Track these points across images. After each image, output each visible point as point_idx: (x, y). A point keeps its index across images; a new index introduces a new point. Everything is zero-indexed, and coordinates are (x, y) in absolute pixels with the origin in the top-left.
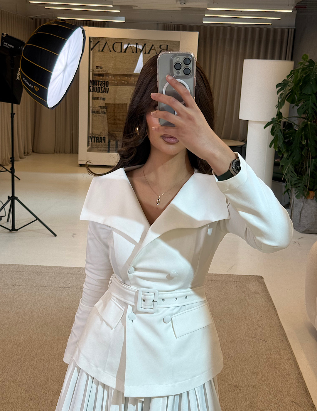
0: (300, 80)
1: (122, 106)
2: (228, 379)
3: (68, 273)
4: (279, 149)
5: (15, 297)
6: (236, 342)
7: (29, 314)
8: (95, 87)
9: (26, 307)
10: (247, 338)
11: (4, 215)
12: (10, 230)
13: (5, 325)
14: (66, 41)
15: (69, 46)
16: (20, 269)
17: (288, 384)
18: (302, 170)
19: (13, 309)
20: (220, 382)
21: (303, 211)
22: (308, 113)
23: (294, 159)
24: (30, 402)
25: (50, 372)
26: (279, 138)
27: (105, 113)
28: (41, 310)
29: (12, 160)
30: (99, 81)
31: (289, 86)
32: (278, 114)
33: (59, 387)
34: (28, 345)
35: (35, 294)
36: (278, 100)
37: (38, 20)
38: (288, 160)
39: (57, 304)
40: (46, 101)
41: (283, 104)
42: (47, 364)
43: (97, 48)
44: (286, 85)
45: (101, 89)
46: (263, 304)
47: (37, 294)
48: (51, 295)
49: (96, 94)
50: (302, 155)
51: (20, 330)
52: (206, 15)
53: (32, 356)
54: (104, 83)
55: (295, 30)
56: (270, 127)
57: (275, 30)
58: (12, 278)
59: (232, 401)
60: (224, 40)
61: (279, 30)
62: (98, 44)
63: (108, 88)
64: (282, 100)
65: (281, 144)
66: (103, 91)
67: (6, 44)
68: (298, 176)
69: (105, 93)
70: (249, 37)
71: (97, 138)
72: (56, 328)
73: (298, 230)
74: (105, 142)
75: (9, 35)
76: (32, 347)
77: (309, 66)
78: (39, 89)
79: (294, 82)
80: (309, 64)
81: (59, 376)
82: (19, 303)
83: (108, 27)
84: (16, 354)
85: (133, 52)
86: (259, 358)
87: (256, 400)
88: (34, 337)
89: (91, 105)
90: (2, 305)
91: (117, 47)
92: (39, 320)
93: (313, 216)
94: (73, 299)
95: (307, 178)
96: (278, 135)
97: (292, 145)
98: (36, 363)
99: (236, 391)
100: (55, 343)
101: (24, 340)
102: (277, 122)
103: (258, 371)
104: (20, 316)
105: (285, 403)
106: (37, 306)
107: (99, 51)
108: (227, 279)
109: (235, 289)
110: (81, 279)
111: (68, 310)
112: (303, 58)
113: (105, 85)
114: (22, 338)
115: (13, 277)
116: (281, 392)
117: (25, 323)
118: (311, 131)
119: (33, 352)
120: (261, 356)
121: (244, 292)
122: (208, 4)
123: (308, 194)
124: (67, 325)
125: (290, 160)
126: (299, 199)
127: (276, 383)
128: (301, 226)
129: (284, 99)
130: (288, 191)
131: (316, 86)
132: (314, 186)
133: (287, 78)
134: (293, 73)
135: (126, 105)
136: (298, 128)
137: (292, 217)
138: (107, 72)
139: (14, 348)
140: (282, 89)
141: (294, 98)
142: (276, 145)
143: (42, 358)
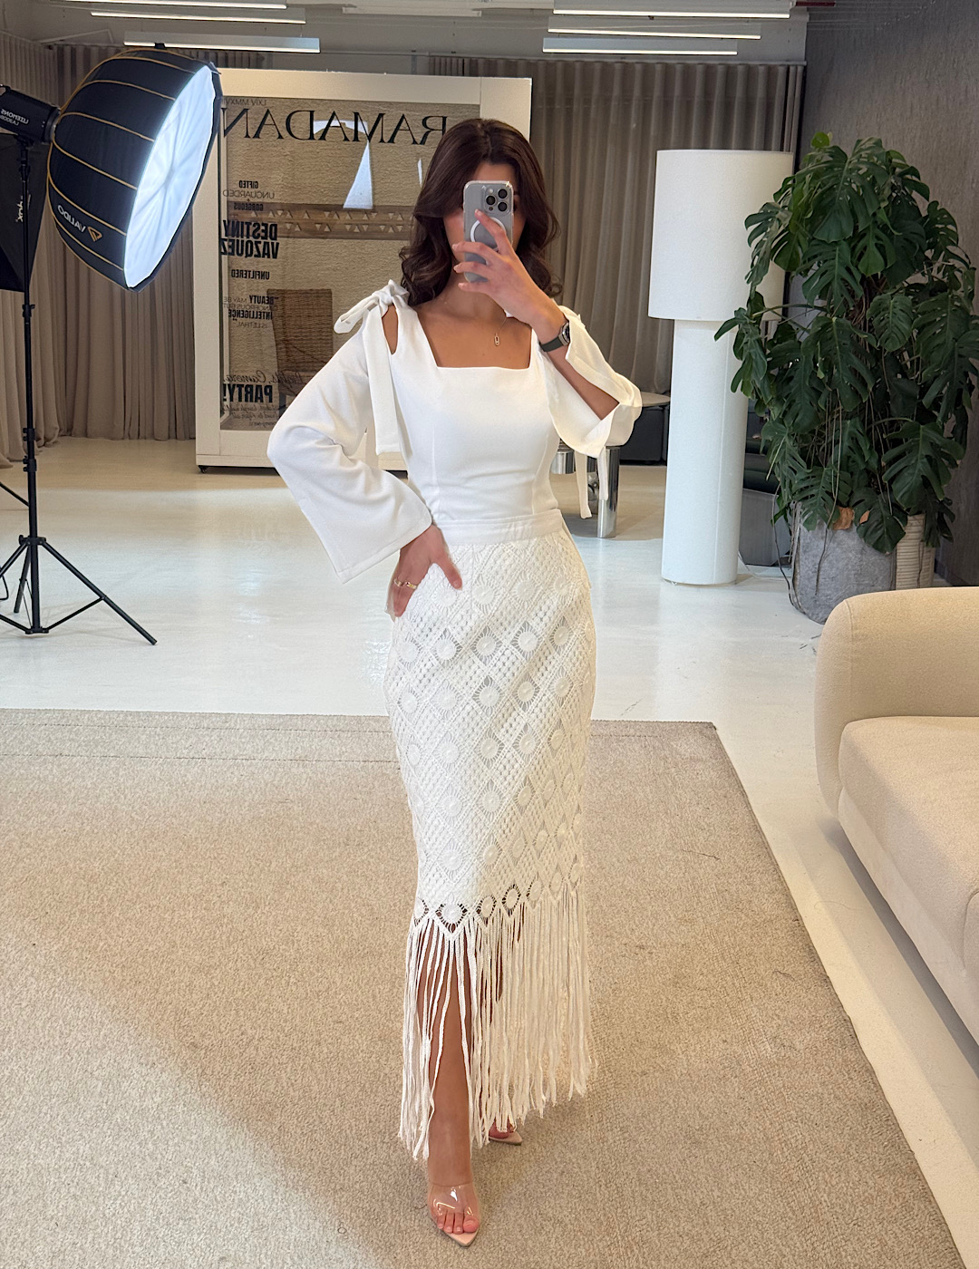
0: (807, 205)
1: (318, 297)
2: (620, 934)
3: (198, 727)
4: (758, 397)
5: (65, 781)
6: (643, 861)
7: (107, 815)
8: (238, 241)
9: (96, 802)
10: (671, 853)
12: (27, 631)
13: (50, 840)
14: (173, 102)
15: (179, 116)
16: (68, 720)
17: (768, 939)
18: (821, 448)
19: (64, 807)
20: (601, 939)
21: (825, 564)
22: (832, 295)
23: (798, 419)
24: (136, 988)
25: (179, 931)
26: (756, 363)
27: (269, 316)
28: (137, 807)
29: (28, 436)
30: (249, 224)
31: (780, 221)
32: (752, 298)
33: (204, 957)
34: (115, 879)
35: (118, 775)
36: (751, 261)
37: (68, 50)
38: (783, 426)
39: (177, 795)
40: (123, 267)
41: (766, 270)
42: (166, 916)
43: (239, 128)
44: (770, 217)
45: (255, 249)
46: (712, 783)
47: (121, 774)
48: (158, 775)
49: (243, 263)
50: (819, 409)
51: (89, 850)
52: (551, 30)
53: (130, 901)
54: (263, 228)
55: (805, 68)
56: (730, 336)
57: (750, 71)
58: (49, 740)
59: (631, 974)
60: (607, 100)
61: (762, 69)
62: (245, 115)
63: (275, 243)
64: (761, 261)
65: (761, 379)
66: (261, 250)
67: (8, 113)
68: (808, 468)
69: (269, 257)
70: (677, 91)
71: (249, 389)
72: (181, 844)
74: (271, 401)
75: (13, 89)
76: (125, 883)
77: (830, 168)
78: (99, 237)
79: (792, 208)
80: (831, 159)
81: (201, 938)
82: (76, 793)
83: (272, 66)
84: (86, 897)
85: (346, 139)
86: (698, 892)
87: (688, 971)
88: (126, 863)
89: (225, 294)
90: (34, 798)
91: (300, 124)
93: (852, 579)
94: (217, 781)
95: (831, 471)
96: (754, 357)
97: (791, 384)
98: (140, 915)
99: (639, 955)
100: (182, 874)
101: (103, 869)
102: (748, 320)
103: (695, 916)
104: (85, 821)
105: (759, 975)
106: (125, 798)
107: (247, 136)
108: (622, 731)
109: (642, 752)
110: (232, 738)
111: (208, 806)
112: (815, 143)
113: (266, 235)
114: (97, 865)
115: (53, 739)
116: (750, 954)
117: (100, 834)
118: (839, 342)
119: (130, 892)
120: (704, 887)
121: (665, 758)
123: (837, 515)
124: (208, 838)
125: (786, 423)
126: (813, 529)
127: (738, 938)
128: (820, 605)
129: (765, 258)
130: (785, 511)
131: (852, 220)
132: (852, 492)
133: (776, 201)
134: (790, 186)
135: (330, 292)
136: (806, 335)
137: (797, 583)
138: (272, 196)
139: (81, 885)
140: (761, 228)
141: (794, 257)
142: (748, 382)
143: (154, 903)
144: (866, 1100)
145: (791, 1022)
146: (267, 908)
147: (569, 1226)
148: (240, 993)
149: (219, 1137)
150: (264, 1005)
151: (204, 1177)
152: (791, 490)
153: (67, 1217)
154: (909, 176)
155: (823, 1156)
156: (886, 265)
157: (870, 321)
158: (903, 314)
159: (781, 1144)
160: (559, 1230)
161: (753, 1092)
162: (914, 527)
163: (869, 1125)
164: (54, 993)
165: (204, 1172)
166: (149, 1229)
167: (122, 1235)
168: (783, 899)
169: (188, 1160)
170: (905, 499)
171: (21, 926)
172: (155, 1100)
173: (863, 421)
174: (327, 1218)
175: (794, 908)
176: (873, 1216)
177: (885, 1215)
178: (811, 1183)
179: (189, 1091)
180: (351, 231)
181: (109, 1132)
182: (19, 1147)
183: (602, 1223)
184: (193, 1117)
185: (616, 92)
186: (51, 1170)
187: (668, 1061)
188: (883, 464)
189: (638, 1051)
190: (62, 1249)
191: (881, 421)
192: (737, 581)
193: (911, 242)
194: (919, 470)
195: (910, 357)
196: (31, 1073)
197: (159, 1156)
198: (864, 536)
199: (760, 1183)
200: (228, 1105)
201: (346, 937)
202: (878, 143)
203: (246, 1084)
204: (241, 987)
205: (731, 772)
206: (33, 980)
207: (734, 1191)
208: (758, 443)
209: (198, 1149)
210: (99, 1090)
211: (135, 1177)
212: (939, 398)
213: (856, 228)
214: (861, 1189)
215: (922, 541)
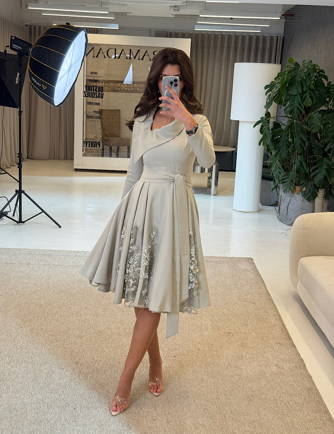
0: (286, 82)
1: (116, 112)
2: (222, 328)
3: (76, 256)
4: (268, 148)
5: (31, 273)
6: (229, 304)
7: (46, 284)
8: (90, 92)
9: (42, 280)
10: (239, 302)
11: (10, 211)
12: (18, 222)
13: (26, 292)
14: (72, 42)
15: (74, 47)
16: (32, 252)
17: (274, 331)
18: (289, 166)
19: (31, 281)
21: (290, 205)
22: (294, 113)
23: (282, 155)
25: (71, 324)
26: (268, 136)
27: (99, 118)
28: (56, 282)
29: (19, 156)
30: (93, 87)
31: (277, 87)
32: (267, 114)
33: (80, 333)
34: (49, 306)
35: (49, 271)
36: (266, 101)
37: (33, 27)
38: (276, 158)
39: (69, 278)
40: (54, 99)
41: (271, 104)
42: (67, 319)
43: (91, 54)
44: (273, 86)
45: (95, 94)
46: (252, 278)
47: (50, 271)
48: (63, 271)
49: (90, 99)
50: (289, 152)
51: (39, 296)
52: (198, 22)
53: (54, 313)
54: (98, 88)
55: (284, 37)
56: (259, 127)
57: (265, 38)
58: (25, 259)
59: (227, 342)
60: (216, 47)
61: (269, 37)
62: (93, 50)
63: (102, 93)
64: (270, 101)
65: (269, 141)
66: (98, 96)
67: (15, 46)
68: (285, 172)
69: (100, 98)
70: (240, 44)
71: (92, 143)
72: (71, 295)
73: (286, 223)
74: (100, 147)
75: (17, 37)
76: (52, 308)
77: (294, 69)
78: (46, 88)
79: (281, 83)
80: (295, 66)
81: (79, 326)
82: (35, 277)
83: (101, 34)
84: (39, 312)
85: (127, 58)
86: (249, 315)
87: (246, 342)
88: (53, 301)
89: (85, 110)
90: (21, 278)
91: (111, 52)
92: (55, 289)
93: (299, 210)
95: (293, 173)
96: (267, 133)
97: (280, 143)
98: (57, 318)
99: (229, 336)
100: (72, 305)
101: (44, 303)
102: (265, 121)
103: (248, 323)
104: (38, 286)
105: (271, 344)
108: (221, 260)
109: (228, 267)
111: (80, 282)
112: (289, 61)
113: (99, 90)
114: (42, 301)
115: (27, 258)
116: (267, 336)
117: (43, 291)
118: (296, 129)
119: (54, 311)
120: (251, 313)
121: (236, 269)
122: (200, 11)
123: (295, 188)
124: (80, 293)
125: (277, 156)
126: (286, 193)
127: (263, 331)
128: (288, 219)
130: (276, 187)
131: (301, 87)
132: (300, 181)
133: (275, 80)
134: (280, 76)
135: (119, 111)
136: (285, 127)
137: (280, 212)
138: (101, 77)
139: (37, 308)
140: (270, 90)
141: (281, 99)
142: (265, 142)
143: (62, 314)
144: (309, 387)
145: (282, 360)
146: (101, 317)
147: (208, 427)
148: (92, 345)
149: (86, 394)
150: (100, 350)
151: (81, 407)
152: (279, 180)
153: (35, 420)
154: (321, 73)
155: (295, 406)
156: (313, 103)
157: (307, 122)
158: (318, 120)
159: (280, 401)
160: (204, 428)
161: (270, 384)
162: (321, 193)
163: (310, 396)
164: (29, 344)
165: (81, 406)
166: (63, 424)
167: (53, 426)
168: (278, 318)
169: (76, 401)
170: (318, 183)
171: (17, 321)
172: (64, 381)
173: (304, 156)
174: (124, 422)
175: (282, 321)
176: (313, 427)
177: (317, 426)
178: (291, 415)
179: (76, 378)
180: (127, 90)
181: (48, 391)
182: (17, 396)
183: (219, 426)
184: (77, 387)
185: (219, 44)
186: (29, 404)
187: (240, 372)
188: (311, 171)
189: (230, 368)
190: (33, 431)
191: (310, 156)
192: (259, 211)
193: (322, 96)
194: (323, 174)
195: (320, 135)
196: (21, 370)
197: (66, 400)
198: (304, 196)
199: (273, 414)
200: (89, 383)
201: (128, 327)
202: (311, 61)
203: (95, 376)
204: (93, 343)
205: (259, 275)
206: (21, 339)
207: (264, 417)
208: (267, 164)
209: (79, 398)
210: (45, 377)
211: (58, 406)
212: (330, 149)
213: (303, 90)
214: (308, 417)
215: (324, 198)
